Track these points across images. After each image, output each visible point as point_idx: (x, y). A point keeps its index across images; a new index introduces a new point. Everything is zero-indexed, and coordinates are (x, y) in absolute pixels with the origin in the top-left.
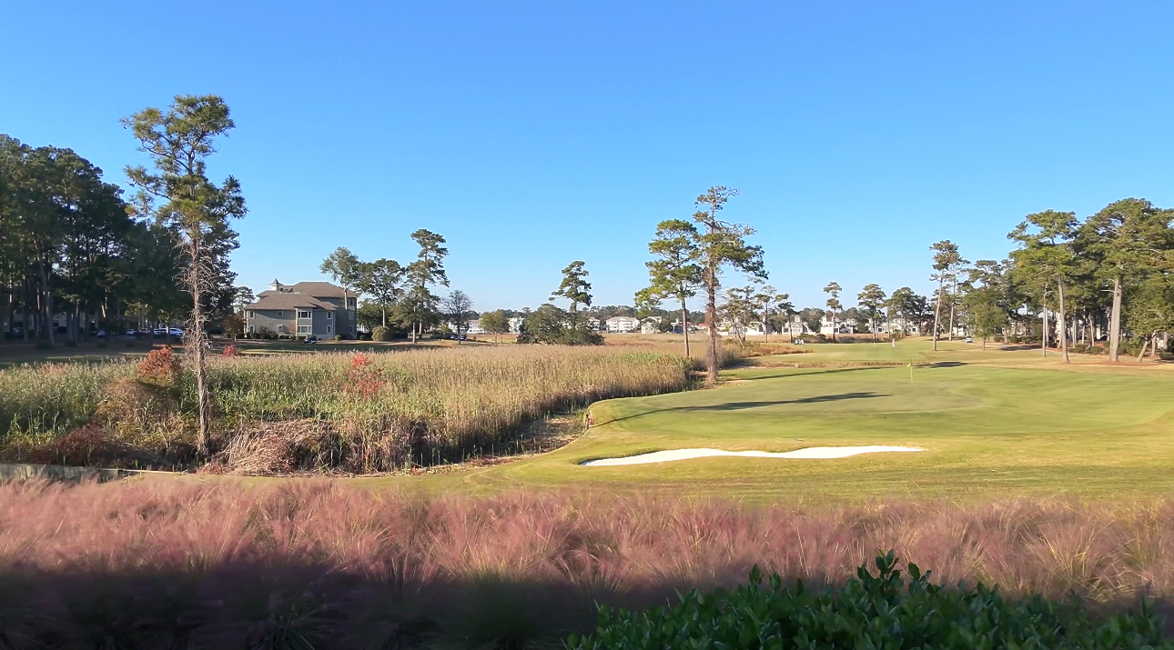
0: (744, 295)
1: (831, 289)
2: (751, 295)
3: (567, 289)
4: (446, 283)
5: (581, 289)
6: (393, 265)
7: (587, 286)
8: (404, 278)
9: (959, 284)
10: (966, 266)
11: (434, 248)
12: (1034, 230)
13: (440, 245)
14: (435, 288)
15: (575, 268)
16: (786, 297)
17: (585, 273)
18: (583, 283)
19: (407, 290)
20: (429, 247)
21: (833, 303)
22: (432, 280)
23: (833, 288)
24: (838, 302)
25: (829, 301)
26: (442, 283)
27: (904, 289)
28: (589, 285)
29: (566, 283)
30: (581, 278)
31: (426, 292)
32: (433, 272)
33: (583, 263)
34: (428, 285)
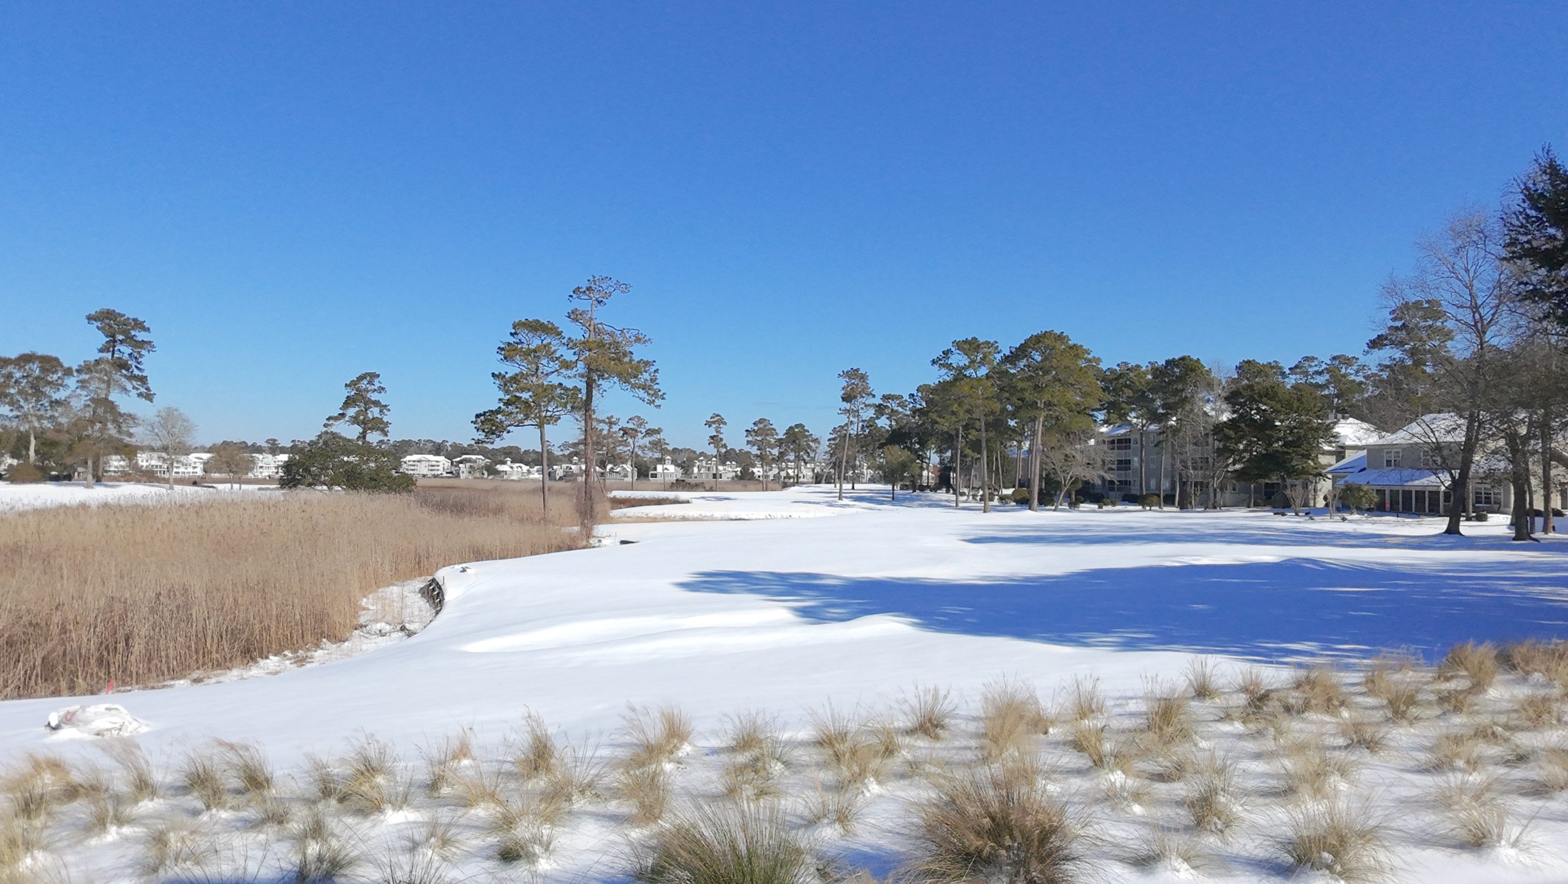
0: (606, 427)
1: (714, 422)
2: (615, 428)
3: (352, 412)
4: (149, 396)
5: (374, 412)
6: (50, 363)
7: (383, 408)
8: (72, 382)
9: (863, 421)
10: (871, 401)
11: (130, 340)
12: (959, 359)
13: (141, 336)
14: (126, 401)
15: (365, 382)
16: (658, 431)
17: (381, 389)
18: (377, 403)
19: (77, 404)
20: (121, 337)
21: (715, 440)
22: (125, 389)
23: (717, 421)
24: (721, 439)
25: (712, 437)
26: (140, 395)
27: (797, 426)
28: (386, 406)
29: (349, 402)
30: (374, 397)
31: (111, 407)
32: (125, 376)
33: (378, 376)
34: (115, 396)
